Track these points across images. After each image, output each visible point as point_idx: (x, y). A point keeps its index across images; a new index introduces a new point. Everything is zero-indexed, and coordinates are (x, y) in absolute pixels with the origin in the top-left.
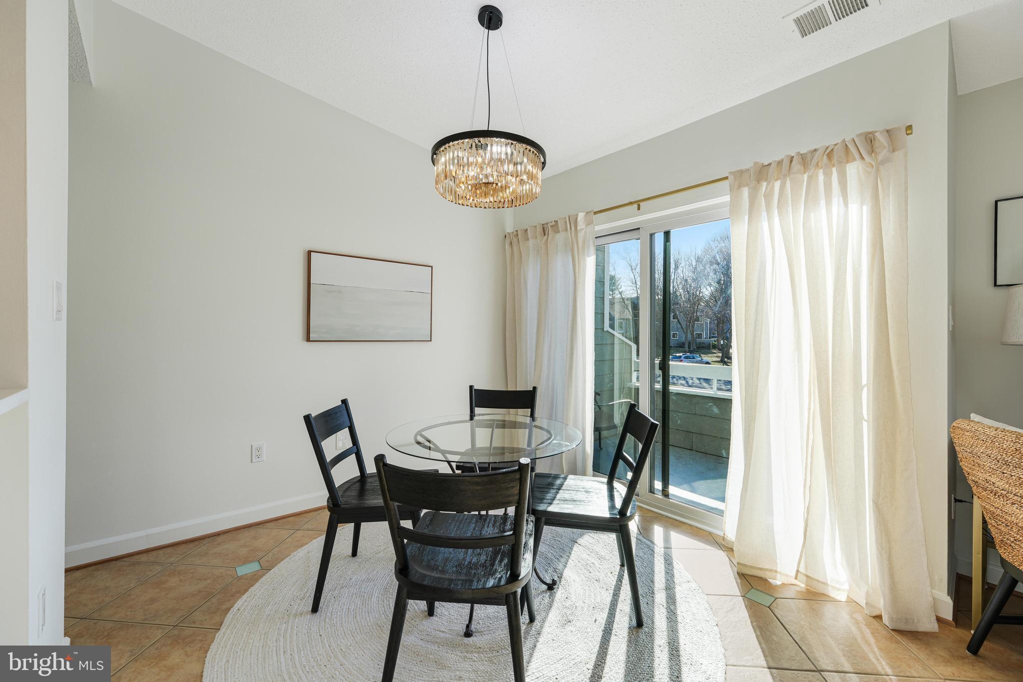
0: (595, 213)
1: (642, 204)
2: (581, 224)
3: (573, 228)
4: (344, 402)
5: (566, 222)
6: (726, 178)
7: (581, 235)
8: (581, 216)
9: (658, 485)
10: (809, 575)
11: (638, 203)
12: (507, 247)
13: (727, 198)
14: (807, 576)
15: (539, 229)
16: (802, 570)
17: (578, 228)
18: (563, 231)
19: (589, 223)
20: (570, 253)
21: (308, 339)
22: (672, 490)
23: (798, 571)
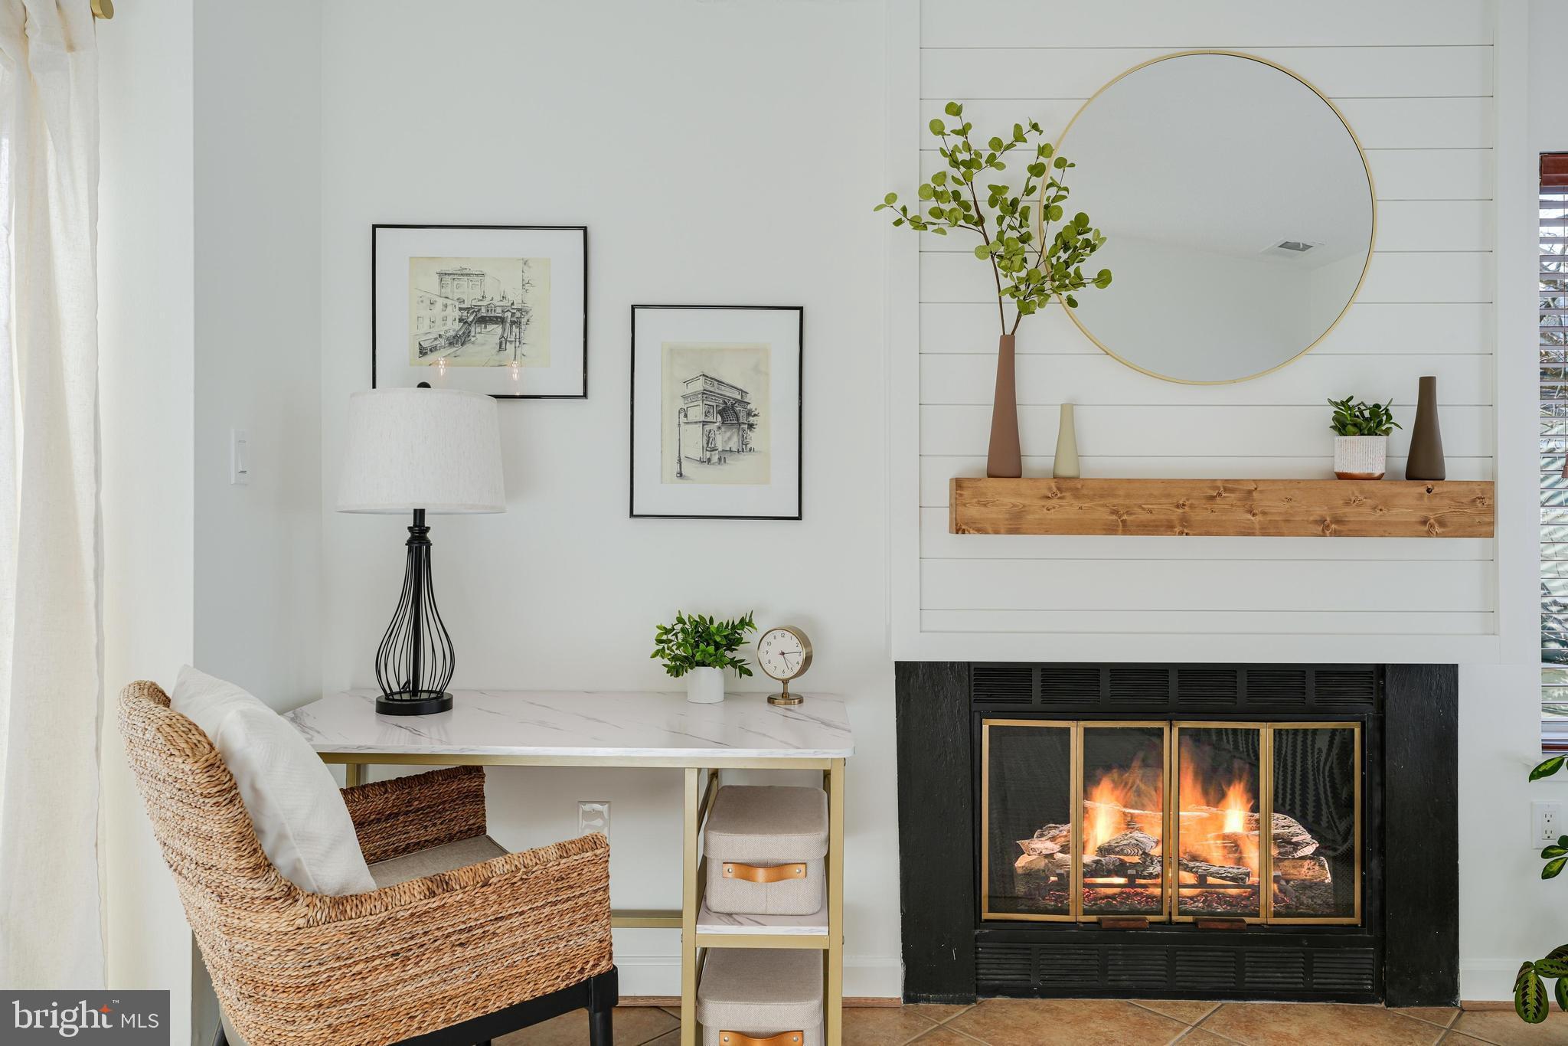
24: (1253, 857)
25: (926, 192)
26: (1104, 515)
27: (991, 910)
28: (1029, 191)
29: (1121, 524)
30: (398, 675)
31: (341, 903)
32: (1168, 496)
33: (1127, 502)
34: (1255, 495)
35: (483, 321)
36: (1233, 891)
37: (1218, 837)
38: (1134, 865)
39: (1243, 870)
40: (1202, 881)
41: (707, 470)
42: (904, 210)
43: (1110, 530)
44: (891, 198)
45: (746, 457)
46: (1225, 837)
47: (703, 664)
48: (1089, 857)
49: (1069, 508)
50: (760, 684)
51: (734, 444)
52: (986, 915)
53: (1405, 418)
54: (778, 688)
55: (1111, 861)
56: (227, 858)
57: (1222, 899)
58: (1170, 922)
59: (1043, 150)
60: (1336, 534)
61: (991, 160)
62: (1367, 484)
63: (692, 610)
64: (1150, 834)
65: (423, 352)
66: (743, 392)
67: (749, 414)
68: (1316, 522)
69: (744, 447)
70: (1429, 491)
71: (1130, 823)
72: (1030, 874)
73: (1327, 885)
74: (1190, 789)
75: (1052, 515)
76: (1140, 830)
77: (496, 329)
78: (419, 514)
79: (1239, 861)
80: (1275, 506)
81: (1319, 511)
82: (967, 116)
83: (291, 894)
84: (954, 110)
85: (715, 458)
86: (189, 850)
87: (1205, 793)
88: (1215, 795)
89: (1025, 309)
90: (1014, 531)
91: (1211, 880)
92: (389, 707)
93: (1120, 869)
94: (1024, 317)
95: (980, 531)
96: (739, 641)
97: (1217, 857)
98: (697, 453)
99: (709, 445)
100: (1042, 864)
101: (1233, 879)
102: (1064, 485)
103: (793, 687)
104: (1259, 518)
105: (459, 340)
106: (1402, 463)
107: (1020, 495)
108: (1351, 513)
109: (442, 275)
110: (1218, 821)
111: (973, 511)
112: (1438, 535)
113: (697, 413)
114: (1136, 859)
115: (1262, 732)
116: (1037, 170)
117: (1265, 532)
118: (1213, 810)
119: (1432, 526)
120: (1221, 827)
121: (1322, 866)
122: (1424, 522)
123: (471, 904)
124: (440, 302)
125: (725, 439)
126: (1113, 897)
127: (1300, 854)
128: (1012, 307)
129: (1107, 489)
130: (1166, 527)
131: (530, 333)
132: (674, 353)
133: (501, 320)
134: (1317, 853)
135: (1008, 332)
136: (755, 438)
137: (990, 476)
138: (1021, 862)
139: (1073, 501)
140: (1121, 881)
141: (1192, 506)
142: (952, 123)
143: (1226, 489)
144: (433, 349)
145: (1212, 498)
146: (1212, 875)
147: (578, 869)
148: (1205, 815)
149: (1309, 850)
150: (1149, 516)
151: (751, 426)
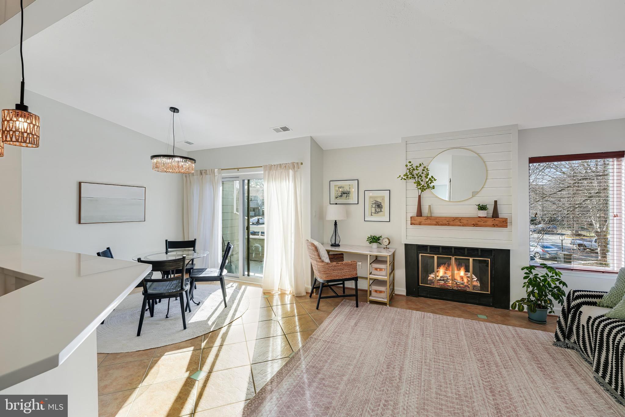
0: (222, 170)
1: (239, 169)
2: (216, 174)
3: (213, 175)
4: (108, 248)
5: (210, 171)
6: (262, 167)
7: (216, 178)
8: (216, 170)
9: (246, 273)
10: (282, 289)
11: (238, 169)
12: (184, 177)
13: (263, 172)
14: (281, 289)
15: (199, 173)
16: (280, 288)
17: (215, 175)
18: (209, 175)
19: (219, 173)
20: (212, 185)
21: (80, 222)
22: (251, 274)
23: (279, 288)
24: (465, 280)
25: (404, 175)
26: (435, 223)
27: (421, 284)
28: (423, 173)
29: (437, 224)
30: (333, 242)
31: (328, 263)
32: (446, 220)
33: (439, 221)
34: (461, 220)
35: (344, 193)
36: (462, 286)
37: (459, 276)
38: (446, 280)
39: (463, 282)
40: (456, 284)
41: (375, 214)
42: (402, 177)
43: (436, 225)
44: (400, 176)
45: (381, 213)
46: (461, 276)
47: (373, 242)
48: (439, 278)
49: (429, 221)
50: (382, 246)
51: (379, 210)
52: (420, 284)
53: (491, 209)
54: (385, 247)
55: (442, 279)
56: (317, 257)
57: (460, 287)
58: (453, 289)
59: (425, 167)
60: (476, 226)
61: (416, 169)
62: (482, 218)
63: (373, 235)
64: (449, 274)
65: (336, 198)
66: (381, 203)
67: (382, 206)
68: (473, 224)
69: (381, 211)
70: (494, 220)
71: (445, 273)
72: (430, 280)
73: (479, 286)
74: (455, 269)
75: (426, 222)
76: (447, 274)
77: (346, 194)
78: (336, 221)
79: (463, 281)
80: (465, 222)
81: (473, 223)
82: (412, 163)
83: (323, 261)
84: (410, 162)
85: (376, 212)
86: (313, 257)
87: (457, 269)
88: (459, 269)
89: (422, 191)
90: (420, 225)
91: (458, 283)
92: (332, 245)
93: (443, 280)
94: (422, 192)
95: (414, 225)
96: (379, 239)
97: (459, 279)
98: (374, 212)
99: (376, 211)
100: (432, 278)
101: (462, 283)
102: (428, 218)
103: (388, 246)
104: (462, 223)
105: (341, 196)
106: (491, 215)
107: (421, 219)
108: (479, 223)
109: (339, 187)
110: (459, 274)
111: (413, 222)
112: (496, 227)
113: (374, 206)
114: (446, 279)
115: (470, 259)
116: (423, 170)
117: (463, 226)
118: (459, 272)
119: (495, 225)
120: (460, 274)
121: (478, 283)
122: (493, 225)
123: (341, 266)
124: (338, 191)
125: (378, 210)
126: (442, 285)
127: (473, 280)
128: (420, 191)
129: (436, 218)
130: (445, 225)
131: (350, 195)
132: (371, 197)
133: (346, 193)
134: (477, 280)
135: (420, 195)
136: (383, 210)
137: (417, 216)
138: (429, 278)
139: (430, 220)
140: (444, 282)
141: (450, 221)
142: (409, 164)
143: (456, 219)
144: (338, 197)
145: (453, 220)
146: (458, 282)
147: (353, 264)
148: (457, 272)
149: (475, 280)
150: (442, 223)
151: (382, 208)
